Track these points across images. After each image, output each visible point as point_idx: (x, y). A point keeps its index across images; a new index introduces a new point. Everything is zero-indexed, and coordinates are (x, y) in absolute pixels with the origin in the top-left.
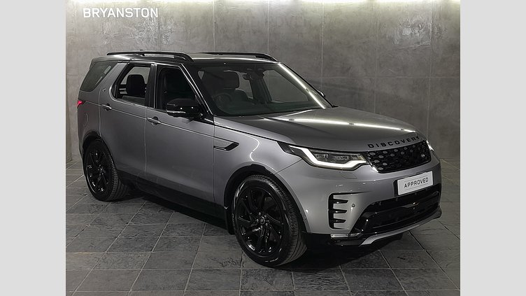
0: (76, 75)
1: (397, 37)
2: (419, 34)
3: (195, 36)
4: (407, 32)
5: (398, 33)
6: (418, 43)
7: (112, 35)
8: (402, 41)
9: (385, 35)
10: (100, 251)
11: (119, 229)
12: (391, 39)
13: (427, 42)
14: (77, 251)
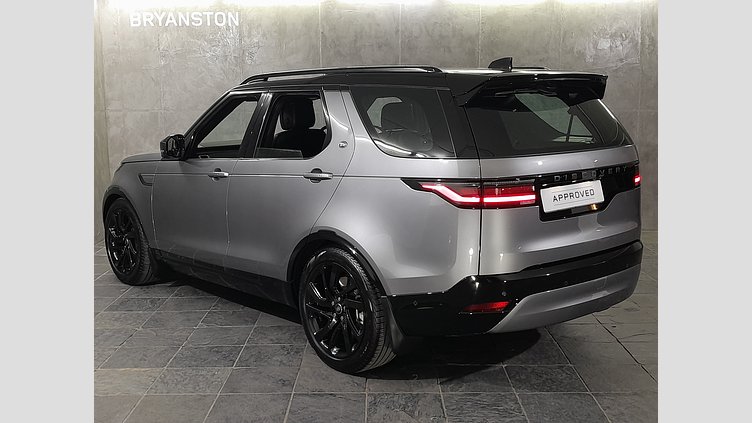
0: (120, 111)
1: (590, 53)
2: (622, 48)
3: (292, 53)
4: (605, 44)
5: (591, 45)
6: (621, 60)
7: (172, 52)
8: (596, 57)
9: (573, 48)
10: (157, 367)
11: (184, 333)
12: (582, 55)
13: (634, 59)
14: (123, 366)
